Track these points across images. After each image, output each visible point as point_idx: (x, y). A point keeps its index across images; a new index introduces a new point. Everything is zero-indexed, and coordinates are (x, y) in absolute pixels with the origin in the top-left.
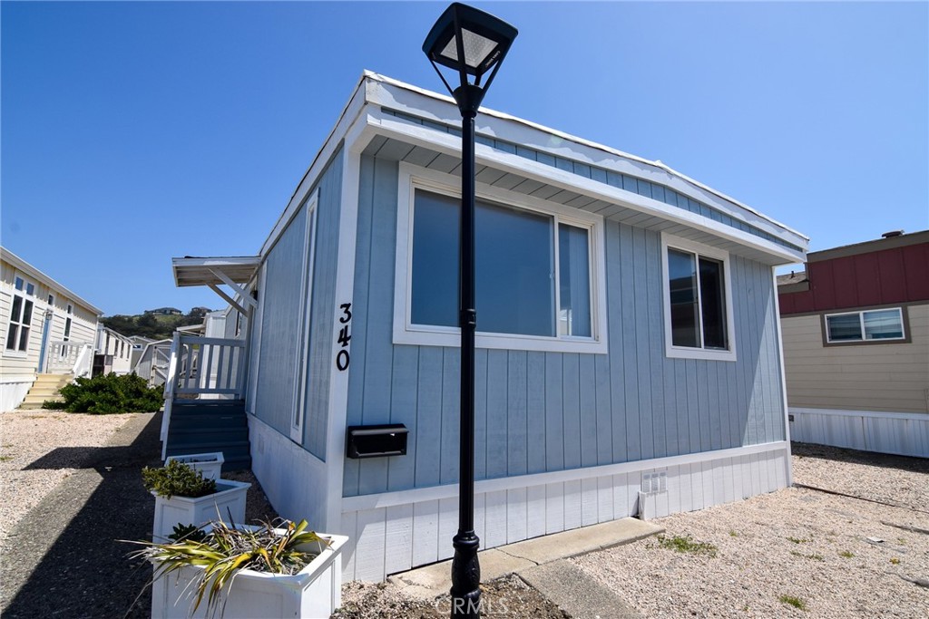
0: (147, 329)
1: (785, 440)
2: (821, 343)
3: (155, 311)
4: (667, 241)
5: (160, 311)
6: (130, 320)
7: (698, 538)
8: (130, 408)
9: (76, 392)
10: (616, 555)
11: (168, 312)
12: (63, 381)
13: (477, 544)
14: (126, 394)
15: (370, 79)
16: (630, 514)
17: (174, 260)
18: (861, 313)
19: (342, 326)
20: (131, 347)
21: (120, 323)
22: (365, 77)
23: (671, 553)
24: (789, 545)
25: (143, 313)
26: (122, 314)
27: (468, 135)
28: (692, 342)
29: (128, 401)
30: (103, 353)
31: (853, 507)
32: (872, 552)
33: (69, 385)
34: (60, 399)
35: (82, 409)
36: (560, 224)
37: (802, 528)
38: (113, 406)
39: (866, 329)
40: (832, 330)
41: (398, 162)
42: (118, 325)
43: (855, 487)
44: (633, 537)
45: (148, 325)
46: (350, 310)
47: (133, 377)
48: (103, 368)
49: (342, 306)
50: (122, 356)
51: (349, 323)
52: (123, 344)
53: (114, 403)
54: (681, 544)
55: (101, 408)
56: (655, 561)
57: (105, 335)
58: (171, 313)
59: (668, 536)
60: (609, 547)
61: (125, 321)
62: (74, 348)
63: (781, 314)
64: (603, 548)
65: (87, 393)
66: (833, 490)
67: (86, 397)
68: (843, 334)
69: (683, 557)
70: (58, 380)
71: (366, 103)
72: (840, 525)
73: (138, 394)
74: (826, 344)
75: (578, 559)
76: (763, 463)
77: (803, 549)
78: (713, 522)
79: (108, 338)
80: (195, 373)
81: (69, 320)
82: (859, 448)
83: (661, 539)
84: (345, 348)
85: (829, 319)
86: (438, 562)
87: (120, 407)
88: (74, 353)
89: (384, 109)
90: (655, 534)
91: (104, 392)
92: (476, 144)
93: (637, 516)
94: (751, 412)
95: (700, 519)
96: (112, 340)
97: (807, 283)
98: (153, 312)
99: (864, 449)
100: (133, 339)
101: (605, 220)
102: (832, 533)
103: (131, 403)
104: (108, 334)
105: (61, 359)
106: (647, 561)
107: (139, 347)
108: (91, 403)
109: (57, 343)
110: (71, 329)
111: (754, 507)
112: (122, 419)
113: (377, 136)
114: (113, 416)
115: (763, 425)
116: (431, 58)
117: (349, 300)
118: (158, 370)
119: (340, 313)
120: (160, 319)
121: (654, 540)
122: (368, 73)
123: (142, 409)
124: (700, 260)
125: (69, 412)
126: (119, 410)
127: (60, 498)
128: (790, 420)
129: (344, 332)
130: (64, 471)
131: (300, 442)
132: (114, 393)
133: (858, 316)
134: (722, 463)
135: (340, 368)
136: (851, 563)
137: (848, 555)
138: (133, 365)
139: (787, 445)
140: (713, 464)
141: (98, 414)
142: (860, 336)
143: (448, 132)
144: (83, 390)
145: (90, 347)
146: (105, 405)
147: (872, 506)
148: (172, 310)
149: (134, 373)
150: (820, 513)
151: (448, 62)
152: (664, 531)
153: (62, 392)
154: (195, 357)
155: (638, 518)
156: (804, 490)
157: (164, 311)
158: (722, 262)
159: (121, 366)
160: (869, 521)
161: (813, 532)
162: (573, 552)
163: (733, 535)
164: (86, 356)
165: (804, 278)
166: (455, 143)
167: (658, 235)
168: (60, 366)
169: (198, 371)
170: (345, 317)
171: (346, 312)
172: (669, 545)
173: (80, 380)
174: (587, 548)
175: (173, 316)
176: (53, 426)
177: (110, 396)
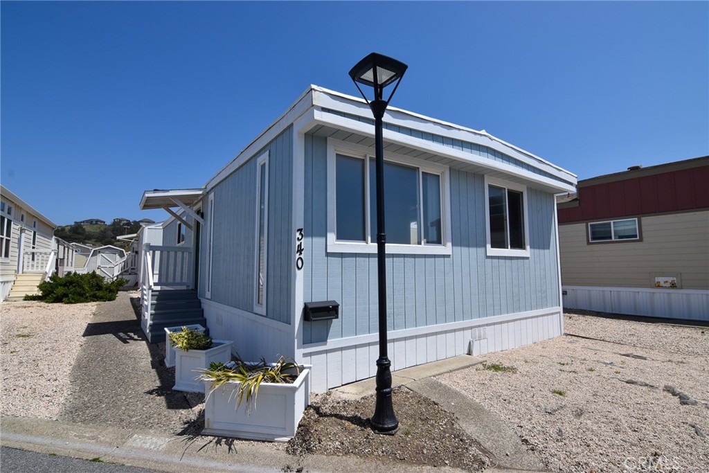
0: (79, 236)
1: (559, 305)
2: (586, 243)
3: (83, 222)
4: (488, 181)
5: (87, 221)
7: (506, 364)
9: (51, 287)
10: (459, 374)
11: (94, 222)
12: (38, 279)
13: (389, 364)
14: (89, 287)
15: (315, 90)
16: (467, 352)
18: (612, 222)
19: (298, 243)
22: (312, 89)
23: (491, 372)
24: (559, 367)
25: (73, 224)
27: (379, 124)
28: (503, 246)
29: (92, 293)
31: (599, 346)
32: (605, 369)
33: (44, 282)
34: (38, 292)
35: (58, 300)
36: (423, 172)
37: (567, 358)
39: (615, 231)
40: (593, 233)
41: (326, 138)
43: (601, 335)
44: (468, 364)
45: (78, 233)
46: (303, 233)
47: (94, 274)
49: (298, 230)
51: (302, 241)
52: (69, 249)
53: (81, 295)
54: (496, 368)
55: (73, 299)
56: (482, 377)
58: (96, 224)
59: (489, 363)
60: (455, 370)
63: (558, 222)
64: (451, 371)
65: (61, 288)
66: (588, 336)
67: (60, 290)
68: (600, 235)
69: (498, 374)
71: (313, 106)
72: (590, 355)
73: (99, 287)
74: (589, 243)
75: (437, 377)
77: (566, 368)
78: (515, 356)
79: (58, 245)
81: (34, 233)
82: (608, 312)
83: (484, 366)
84: (301, 256)
85: (591, 225)
86: (356, 381)
89: (323, 109)
90: (481, 363)
91: (75, 287)
92: (383, 129)
93: (470, 353)
95: (507, 355)
97: (578, 202)
98: (81, 222)
99: (611, 312)
100: (74, 245)
101: (450, 169)
102: (585, 360)
103: (95, 294)
105: (33, 263)
106: (478, 377)
108: (66, 295)
109: (28, 250)
110: (37, 239)
111: (539, 347)
113: (318, 125)
114: (83, 304)
115: (546, 297)
116: (354, 79)
117: (302, 227)
118: (102, 269)
119: (298, 234)
120: (88, 228)
121: (481, 366)
122: (313, 86)
123: (103, 298)
124: (508, 192)
126: (86, 300)
127: (88, 359)
128: (563, 294)
129: (300, 246)
131: (265, 314)
132: (81, 287)
133: (610, 223)
135: (299, 269)
136: (593, 374)
137: (591, 370)
139: (561, 309)
141: (72, 303)
142: (611, 238)
143: (359, 121)
144: (57, 286)
146: (76, 297)
147: (610, 345)
148: (97, 221)
150: (579, 349)
151: (366, 82)
152: (486, 361)
153: (39, 287)
155: (470, 354)
156: (570, 337)
157: (91, 222)
158: (522, 193)
160: (608, 353)
161: (573, 359)
162: (434, 373)
163: (526, 362)
164: (53, 260)
165: (575, 197)
166: (370, 129)
167: (482, 177)
170: (300, 237)
171: (301, 234)
172: (489, 368)
173: (52, 278)
174: (442, 371)
175: (98, 226)
176: (45, 312)
177: (79, 290)
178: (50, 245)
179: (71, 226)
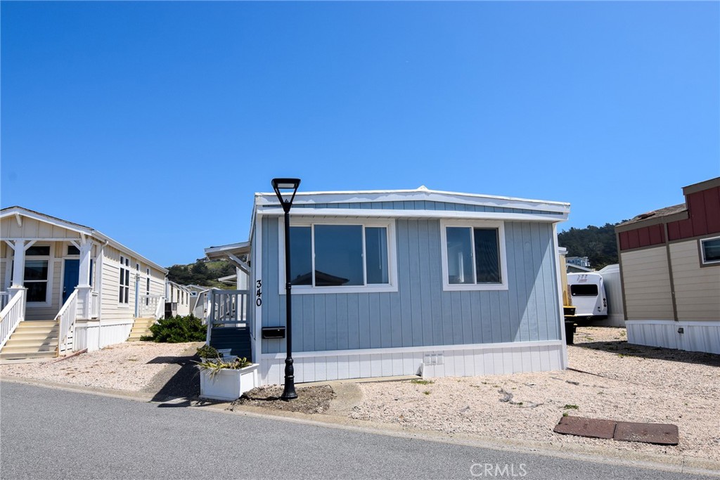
0: (200, 276)
1: (561, 339)
4: (446, 224)
6: (186, 269)
8: (192, 338)
9: (159, 329)
12: (150, 322)
14: (188, 329)
15: (257, 196)
16: (416, 373)
17: (206, 250)
19: (257, 289)
20: (189, 295)
21: (178, 272)
25: (196, 262)
26: (179, 264)
27: (287, 217)
29: (190, 334)
30: (170, 301)
33: (154, 325)
34: (150, 334)
35: (163, 340)
36: (366, 228)
38: (181, 338)
40: (706, 252)
42: (177, 276)
44: (399, 379)
45: (200, 273)
46: (261, 282)
47: (191, 317)
48: (171, 312)
50: (182, 302)
51: (261, 288)
52: (183, 292)
53: (182, 335)
55: (174, 339)
57: (170, 286)
60: (383, 382)
61: (181, 271)
62: (154, 299)
64: (379, 382)
65: (166, 329)
67: (165, 332)
70: (147, 322)
71: (257, 205)
73: (196, 329)
74: (702, 265)
76: (537, 353)
79: (172, 289)
80: (234, 313)
81: (148, 279)
84: (260, 297)
85: (704, 243)
87: (185, 338)
88: (154, 303)
89: (264, 206)
91: (175, 328)
94: (524, 321)
96: (175, 290)
97: (687, 213)
100: (189, 288)
101: (396, 221)
103: (192, 335)
104: (172, 286)
105: (147, 307)
107: (194, 294)
108: (168, 336)
109: (144, 296)
110: (150, 285)
112: (188, 345)
113: (264, 217)
114: (182, 343)
115: (537, 330)
117: (261, 279)
119: (257, 284)
120: (211, 266)
122: (257, 194)
123: (198, 339)
125: (156, 342)
126: (185, 340)
127: (166, 372)
129: (259, 291)
130: (164, 364)
132: (181, 328)
134: (493, 351)
135: (258, 305)
138: (191, 309)
139: (562, 343)
140: (484, 351)
141: (173, 342)
144: (163, 327)
145: (163, 298)
146: (177, 337)
149: (192, 315)
153: (151, 329)
154: (233, 301)
155: (420, 376)
159: (183, 311)
164: (162, 304)
165: (685, 208)
167: (437, 224)
168: (146, 313)
169: (236, 311)
170: (259, 285)
171: (259, 283)
173: (160, 321)
175: (221, 263)
176: (151, 348)
177: (179, 331)
178: (160, 287)
179: (193, 264)
